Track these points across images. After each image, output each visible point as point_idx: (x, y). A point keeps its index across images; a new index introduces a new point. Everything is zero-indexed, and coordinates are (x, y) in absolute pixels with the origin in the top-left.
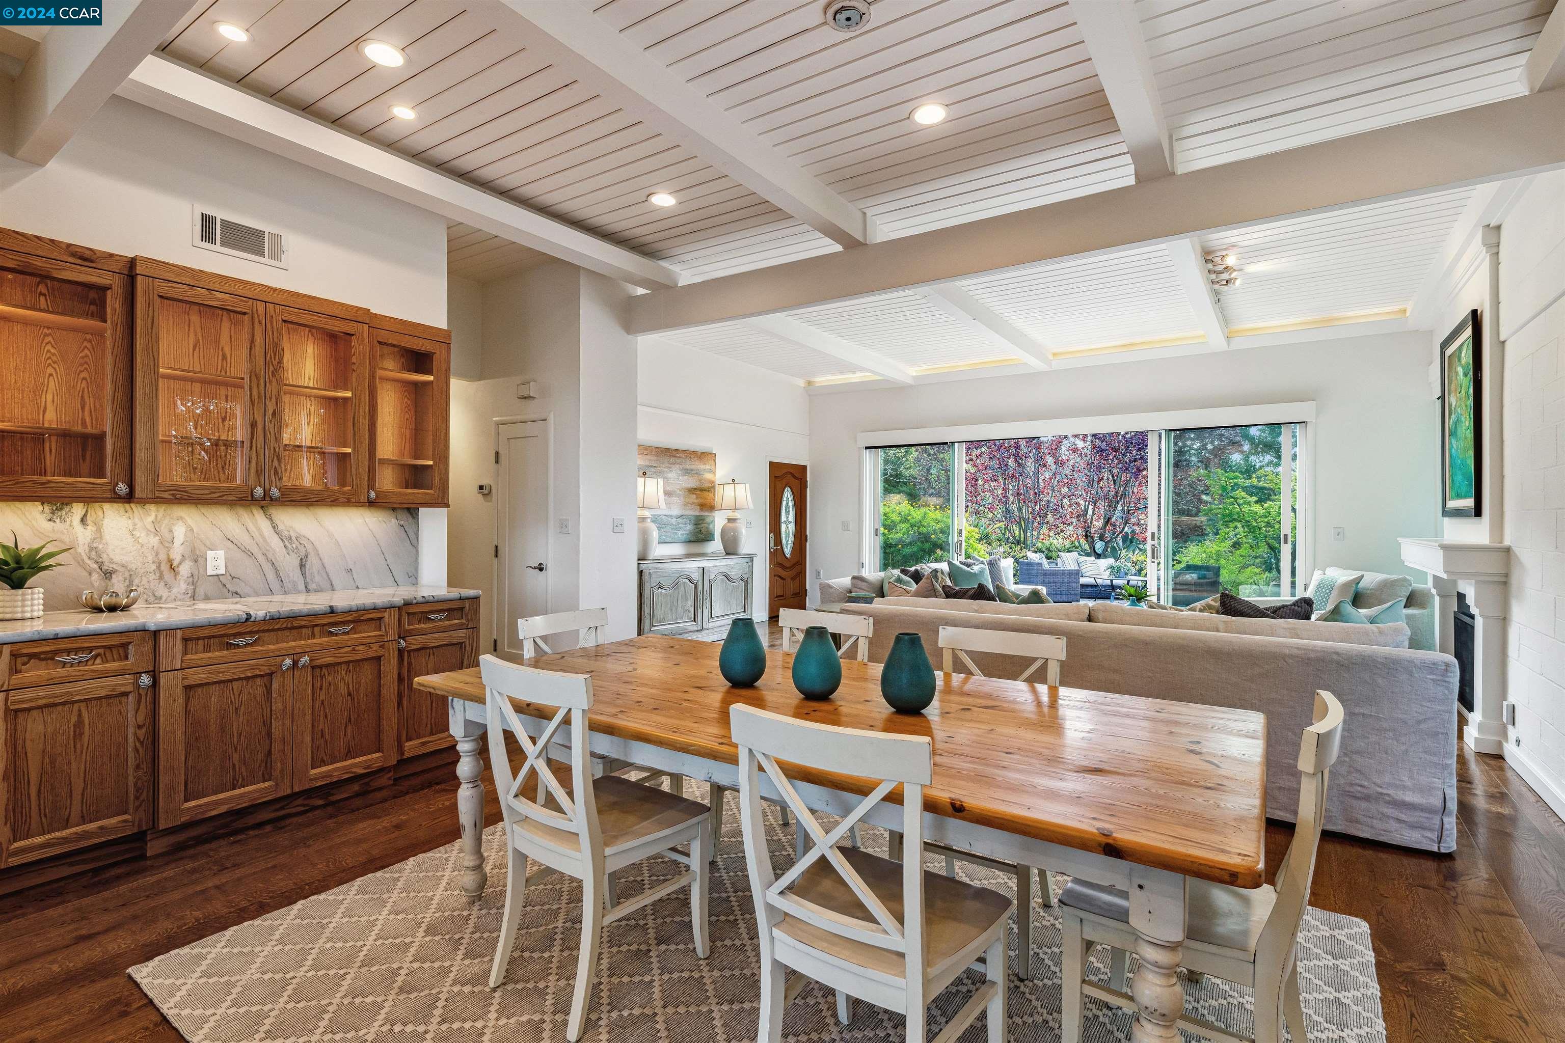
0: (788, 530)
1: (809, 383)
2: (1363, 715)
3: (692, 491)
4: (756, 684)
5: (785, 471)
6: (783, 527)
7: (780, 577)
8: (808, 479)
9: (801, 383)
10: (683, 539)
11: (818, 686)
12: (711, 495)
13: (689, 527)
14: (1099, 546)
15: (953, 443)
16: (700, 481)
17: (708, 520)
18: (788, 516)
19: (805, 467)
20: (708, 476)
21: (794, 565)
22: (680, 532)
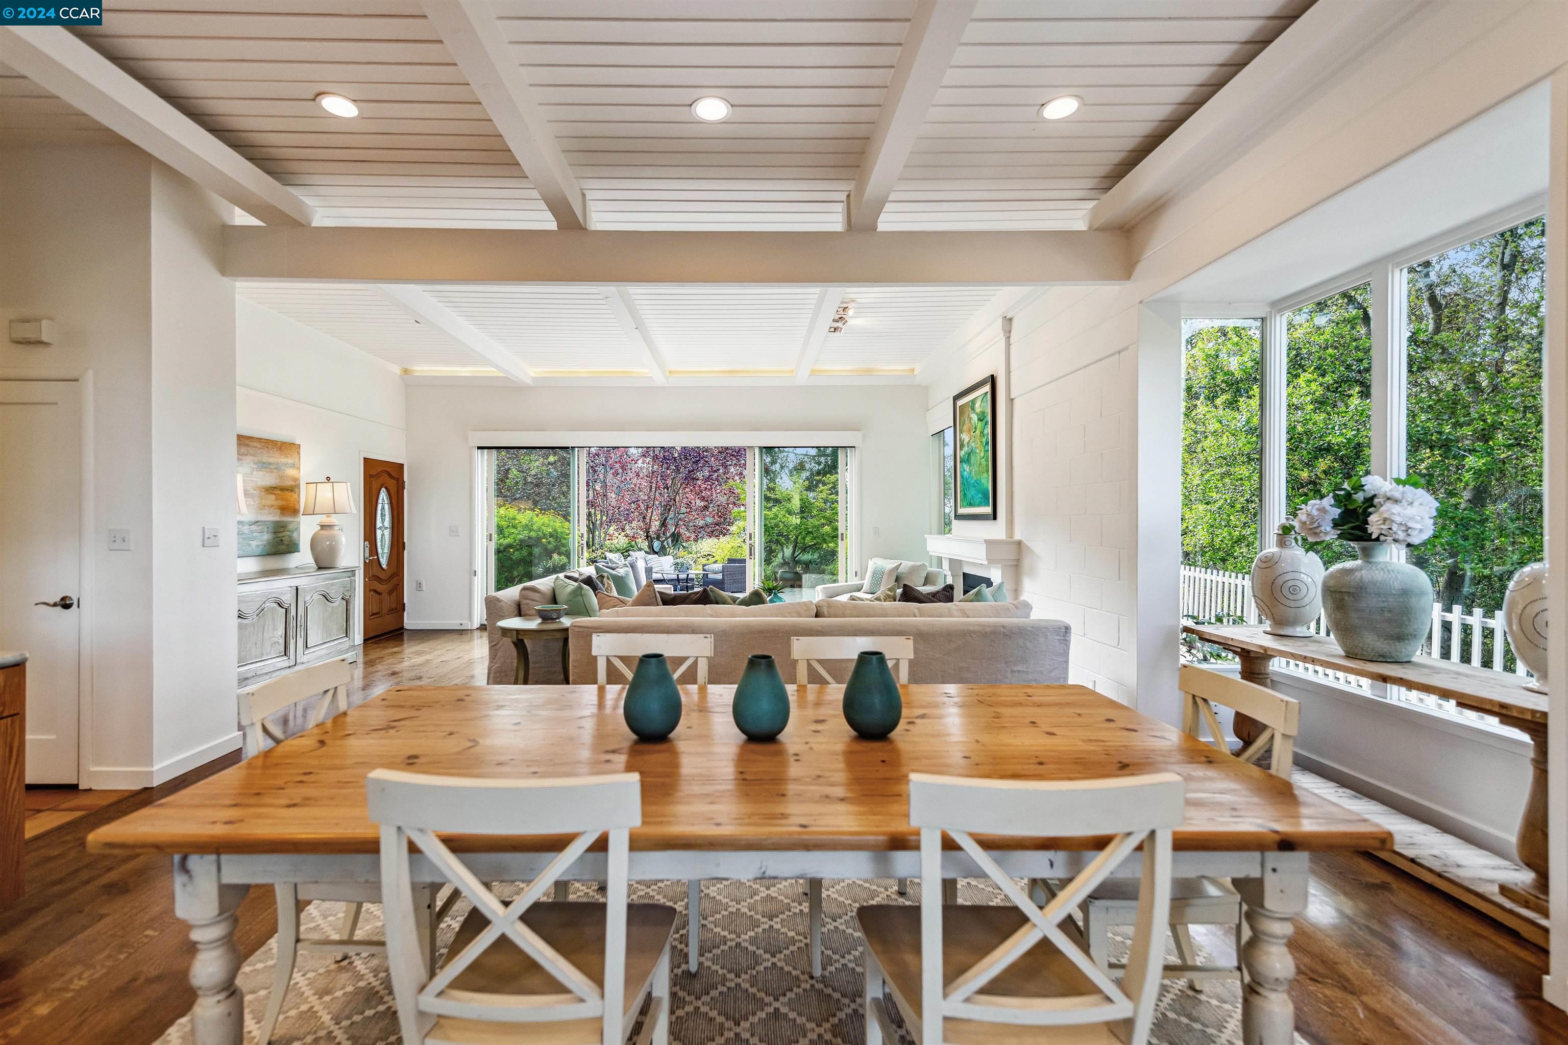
0: (384, 536)
1: (406, 371)
2: (1019, 671)
3: (270, 490)
4: (672, 735)
5: (380, 469)
6: (379, 533)
7: (375, 591)
8: (406, 479)
9: (397, 370)
10: (258, 552)
11: (764, 726)
12: (296, 496)
13: (267, 537)
14: (656, 545)
15: (573, 448)
16: (281, 477)
17: (291, 527)
18: (384, 521)
19: (401, 466)
20: (291, 472)
21: (391, 577)
22: (254, 543)
